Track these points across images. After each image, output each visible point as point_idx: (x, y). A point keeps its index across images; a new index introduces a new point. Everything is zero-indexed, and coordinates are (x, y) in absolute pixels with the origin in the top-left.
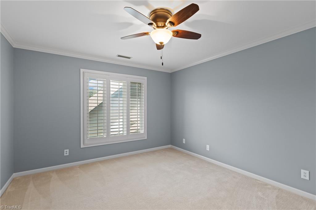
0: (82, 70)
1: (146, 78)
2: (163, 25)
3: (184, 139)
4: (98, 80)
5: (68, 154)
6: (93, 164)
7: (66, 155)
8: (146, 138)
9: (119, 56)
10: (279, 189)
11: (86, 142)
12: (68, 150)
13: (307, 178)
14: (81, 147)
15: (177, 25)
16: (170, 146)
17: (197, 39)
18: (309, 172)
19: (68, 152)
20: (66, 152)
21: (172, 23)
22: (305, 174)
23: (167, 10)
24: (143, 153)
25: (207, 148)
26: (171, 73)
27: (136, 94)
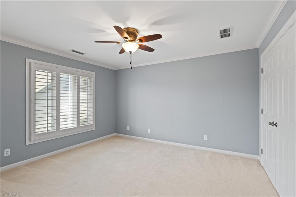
0: (28, 60)
1: (94, 73)
2: (133, 40)
3: (128, 127)
4: (47, 72)
5: (9, 154)
6: (42, 160)
7: (7, 155)
8: (94, 129)
9: (73, 51)
10: (194, 149)
11: (33, 138)
12: (9, 150)
13: (207, 140)
14: (27, 145)
15: (144, 42)
16: (114, 134)
17: (151, 52)
18: (208, 136)
19: (9, 152)
20: (7, 151)
21: (141, 40)
22: (206, 138)
23: (137, 30)
24: (93, 143)
25: (148, 131)
26: (115, 70)
27: (86, 88)
